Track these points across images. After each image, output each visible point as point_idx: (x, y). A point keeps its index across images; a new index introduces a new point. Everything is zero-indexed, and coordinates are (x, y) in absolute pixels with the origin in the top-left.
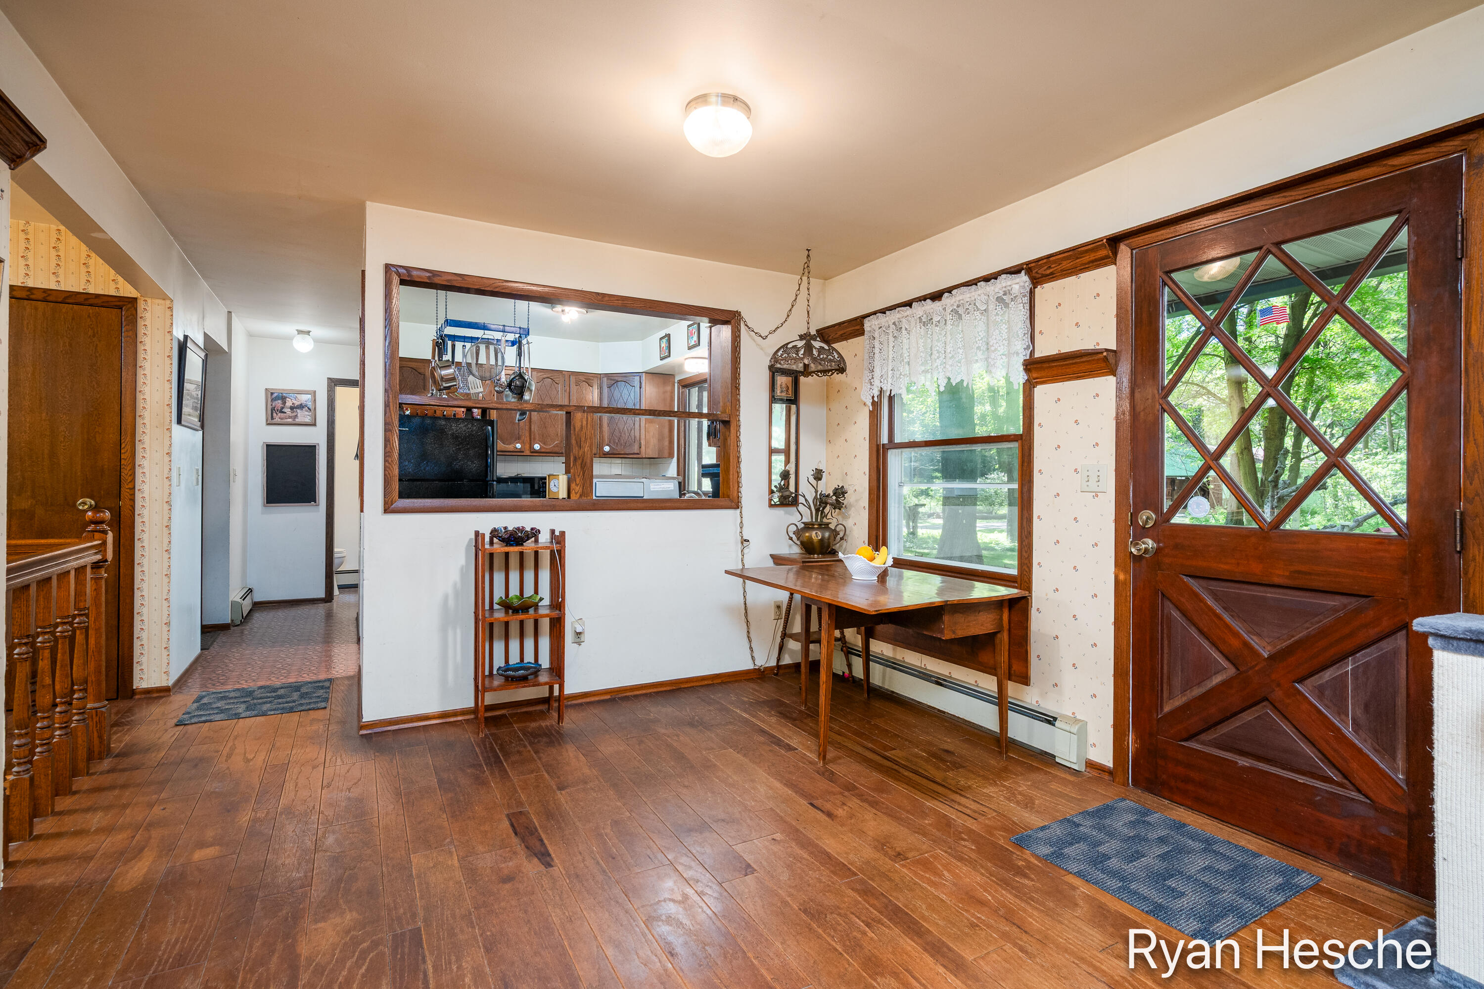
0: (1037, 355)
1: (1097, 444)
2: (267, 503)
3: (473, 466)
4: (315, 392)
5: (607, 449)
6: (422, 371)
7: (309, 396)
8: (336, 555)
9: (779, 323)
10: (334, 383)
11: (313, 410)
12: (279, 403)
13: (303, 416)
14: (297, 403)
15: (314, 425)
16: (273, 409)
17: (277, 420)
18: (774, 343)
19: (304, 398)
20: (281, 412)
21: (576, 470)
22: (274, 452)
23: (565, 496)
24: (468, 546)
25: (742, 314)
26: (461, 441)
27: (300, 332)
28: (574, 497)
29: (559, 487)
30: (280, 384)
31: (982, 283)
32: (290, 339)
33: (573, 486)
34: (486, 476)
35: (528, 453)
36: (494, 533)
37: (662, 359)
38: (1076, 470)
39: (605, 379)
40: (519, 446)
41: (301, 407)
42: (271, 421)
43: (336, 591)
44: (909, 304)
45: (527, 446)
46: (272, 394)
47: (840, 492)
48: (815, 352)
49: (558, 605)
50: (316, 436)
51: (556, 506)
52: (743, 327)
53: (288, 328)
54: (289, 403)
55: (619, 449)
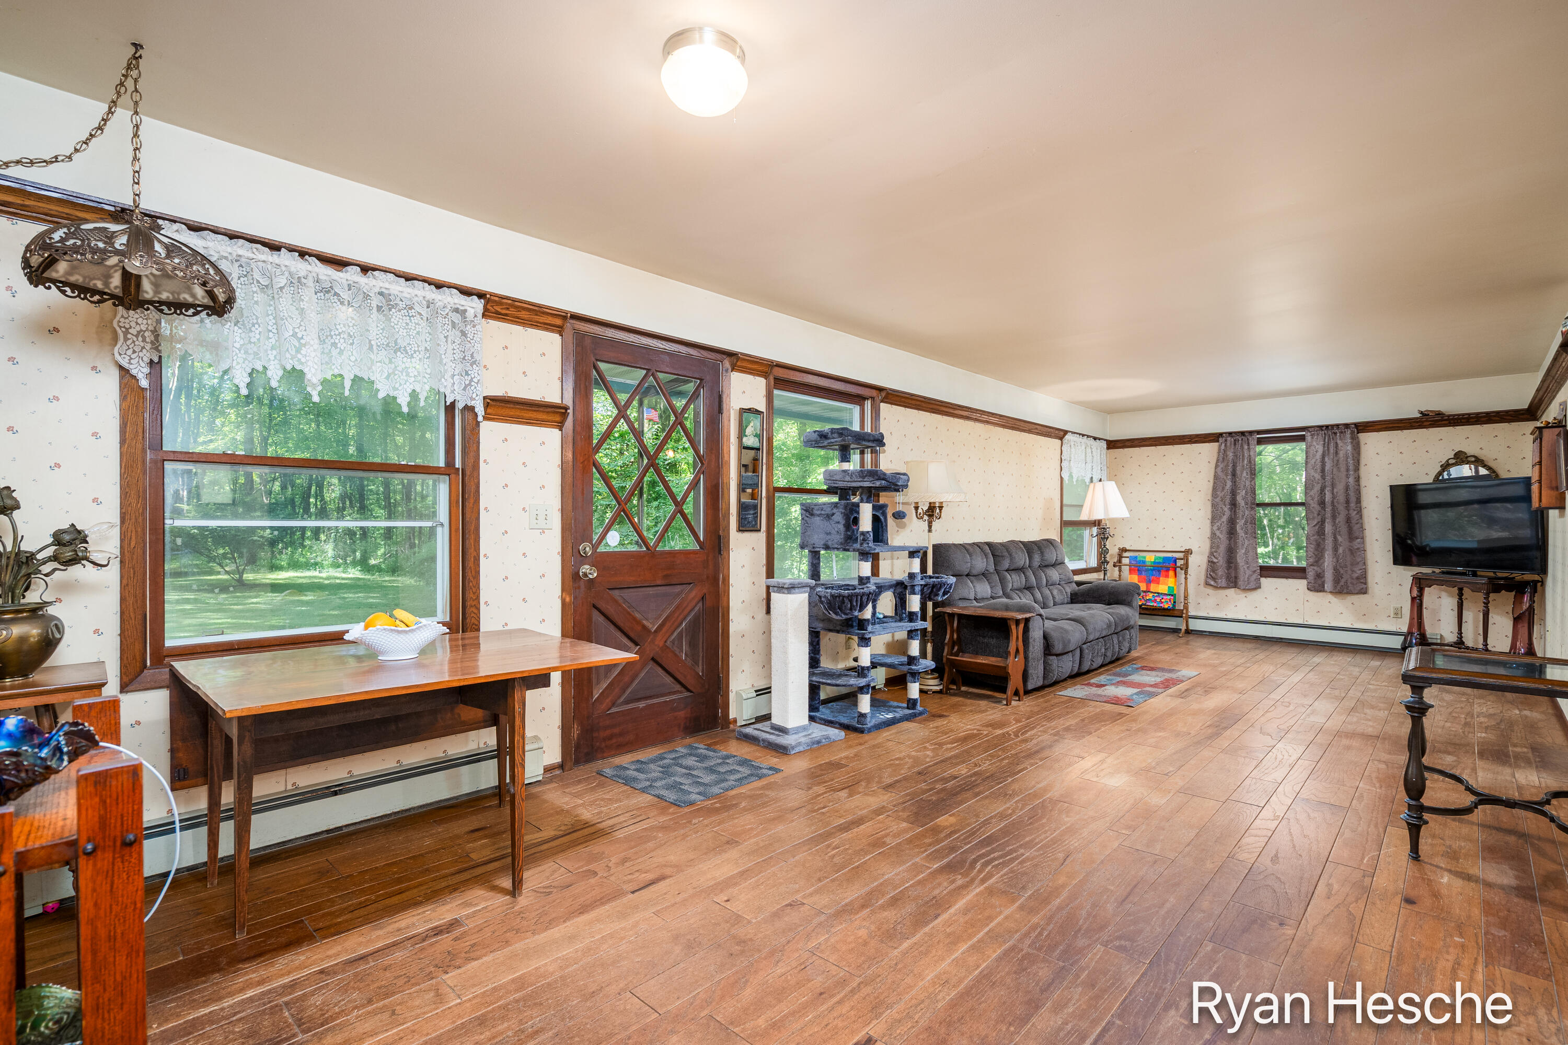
1: (543, 487)
31: (475, 297)
38: (524, 509)
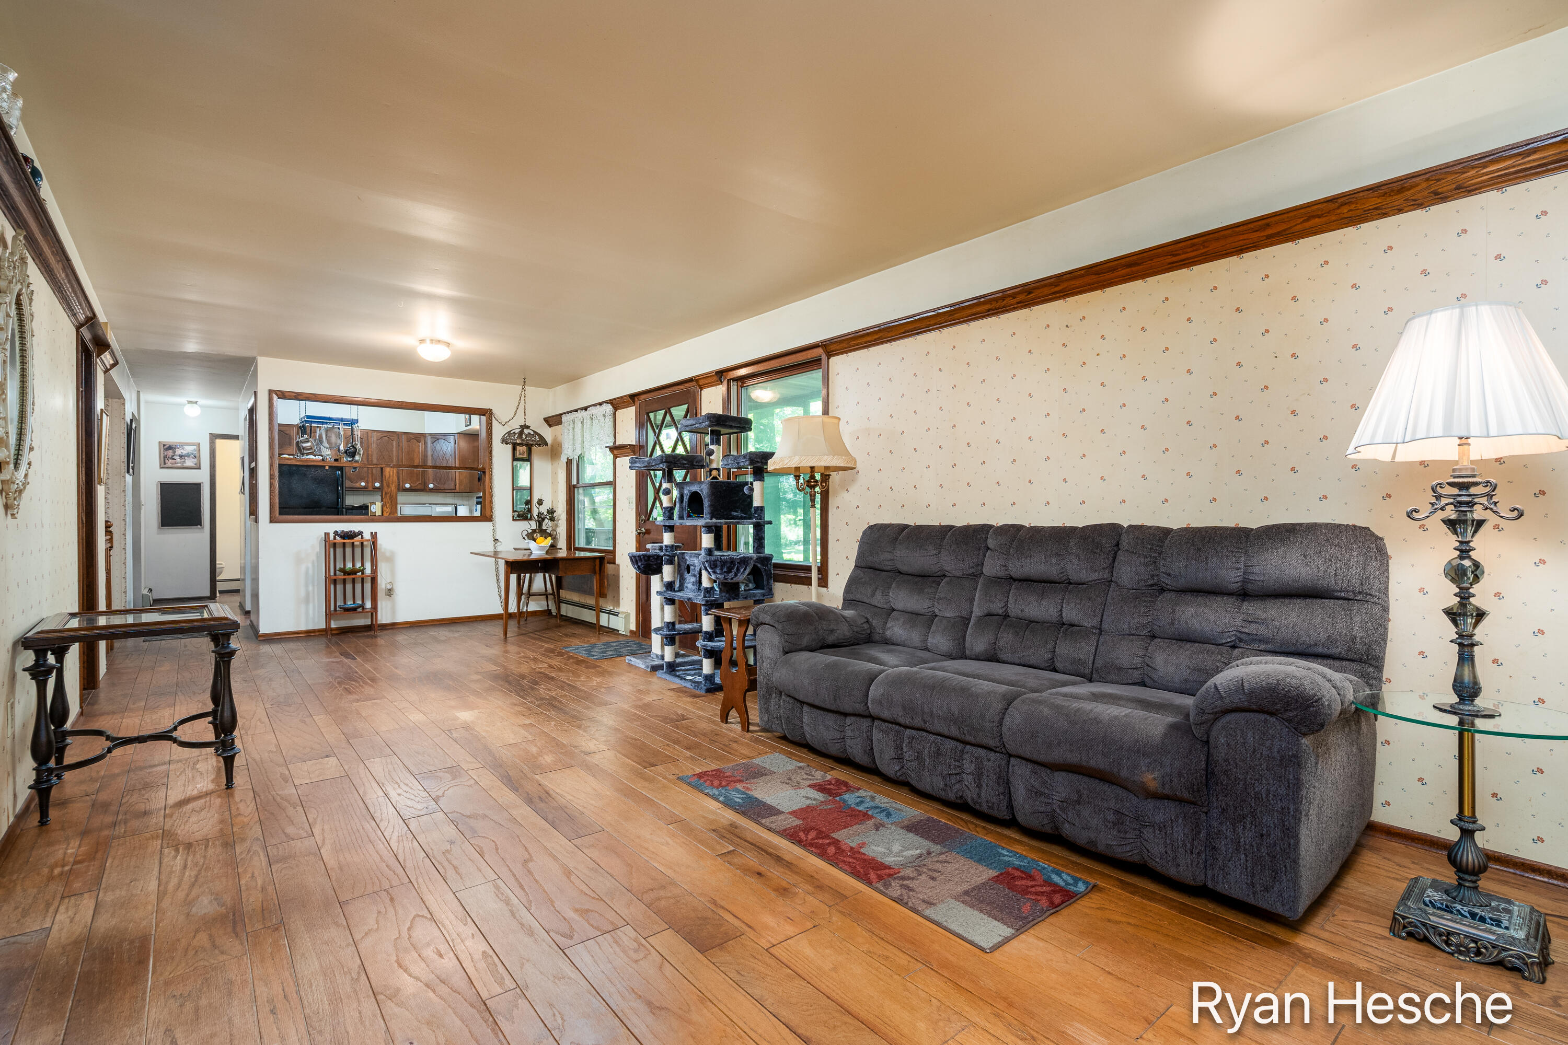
0: (617, 443)
1: (632, 486)
2: (162, 525)
3: (329, 497)
4: (199, 444)
5: (431, 486)
6: (287, 432)
7: (195, 447)
8: (218, 566)
9: (511, 418)
10: (214, 437)
11: (197, 457)
12: (170, 453)
13: (189, 462)
14: (185, 452)
15: (199, 468)
16: (165, 457)
17: (169, 464)
18: (507, 429)
19: (189, 449)
20: (172, 459)
21: (387, 500)
22: (166, 490)
23: (380, 514)
24: (321, 540)
25: (494, 411)
26: (320, 481)
27: (189, 402)
28: (385, 514)
29: (376, 508)
30: (170, 439)
32: (183, 405)
33: (385, 508)
34: (338, 505)
35: (370, 489)
36: (336, 533)
37: (466, 426)
38: (627, 498)
39: (429, 437)
40: (363, 484)
41: (188, 455)
42: (163, 466)
43: (218, 594)
44: (576, 411)
45: (370, 485)
46: (164, 445)
47: (551, 512)
48: (524, 436)
49: (374, 571)
50: (201, 476)
51: (375, 519)
52: (494, 420)
53: (182, 400)
54: (178, 452)
55: (442, 487)
